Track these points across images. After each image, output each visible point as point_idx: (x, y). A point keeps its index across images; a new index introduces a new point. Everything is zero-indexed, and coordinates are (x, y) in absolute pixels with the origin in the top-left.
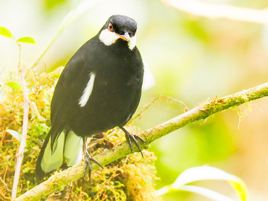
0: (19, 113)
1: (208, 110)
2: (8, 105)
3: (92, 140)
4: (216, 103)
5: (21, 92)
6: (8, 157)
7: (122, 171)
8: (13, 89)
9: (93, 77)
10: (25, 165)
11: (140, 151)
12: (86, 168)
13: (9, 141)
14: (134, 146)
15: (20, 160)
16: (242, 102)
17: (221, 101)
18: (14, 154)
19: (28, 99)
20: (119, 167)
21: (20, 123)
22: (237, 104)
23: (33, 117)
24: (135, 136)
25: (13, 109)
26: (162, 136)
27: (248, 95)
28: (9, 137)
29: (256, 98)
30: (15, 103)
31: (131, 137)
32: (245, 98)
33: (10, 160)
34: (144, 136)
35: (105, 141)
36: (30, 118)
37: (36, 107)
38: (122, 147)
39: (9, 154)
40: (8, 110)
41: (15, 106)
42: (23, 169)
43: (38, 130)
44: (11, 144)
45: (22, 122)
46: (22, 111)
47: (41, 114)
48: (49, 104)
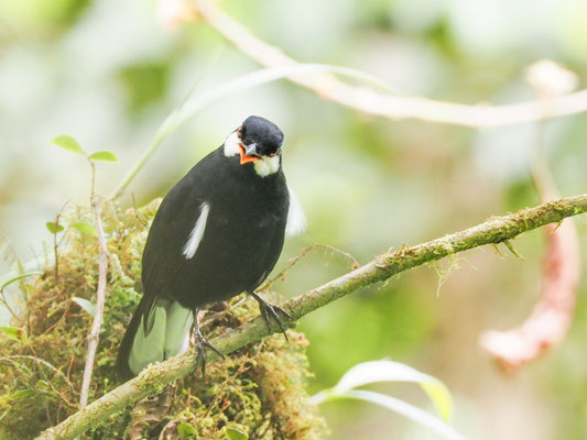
0: (91, 272)
1: (389, 267)
2: (74, 258)
3: (206, 315)
4: (403, 255)
5: (96, 239)
6: (75, 340)
7: (255, 363)
8: (83, 234)
9: (205, 211)
10: (102, 353)
11: (283, 331)
12: (197, 359)
13: (76, 315)
14: (273, 323)
15: (93, 346)
16: (444, 253)
17: (410, 253)
18: (85, 336)
19: (105, 249)
20: (249, 357)
21: (93, 287)
22: (436, 257)
23: (114, 277)
24: (274, 307)
25: (82, 265)
26: (317, 307)
27: (453, 243)
28: (76, 308)
29: (465, 249)
30: (86, 255)
31: (268, 309)
32: (449, 247)
33: (77, 345)
34: (290, 308)
35: (227, 316)
36: (108, 279)
37: (118, 262)
38: (254, 325)
39: (75, 336)
40: (74, 267)
41: (85, 260)
42: (99, 359)
43: (121, 298)
44: (80, 319)
45: (96, 285)
46: (96, 267)
47: (126, 274)
48: (140, 257)
